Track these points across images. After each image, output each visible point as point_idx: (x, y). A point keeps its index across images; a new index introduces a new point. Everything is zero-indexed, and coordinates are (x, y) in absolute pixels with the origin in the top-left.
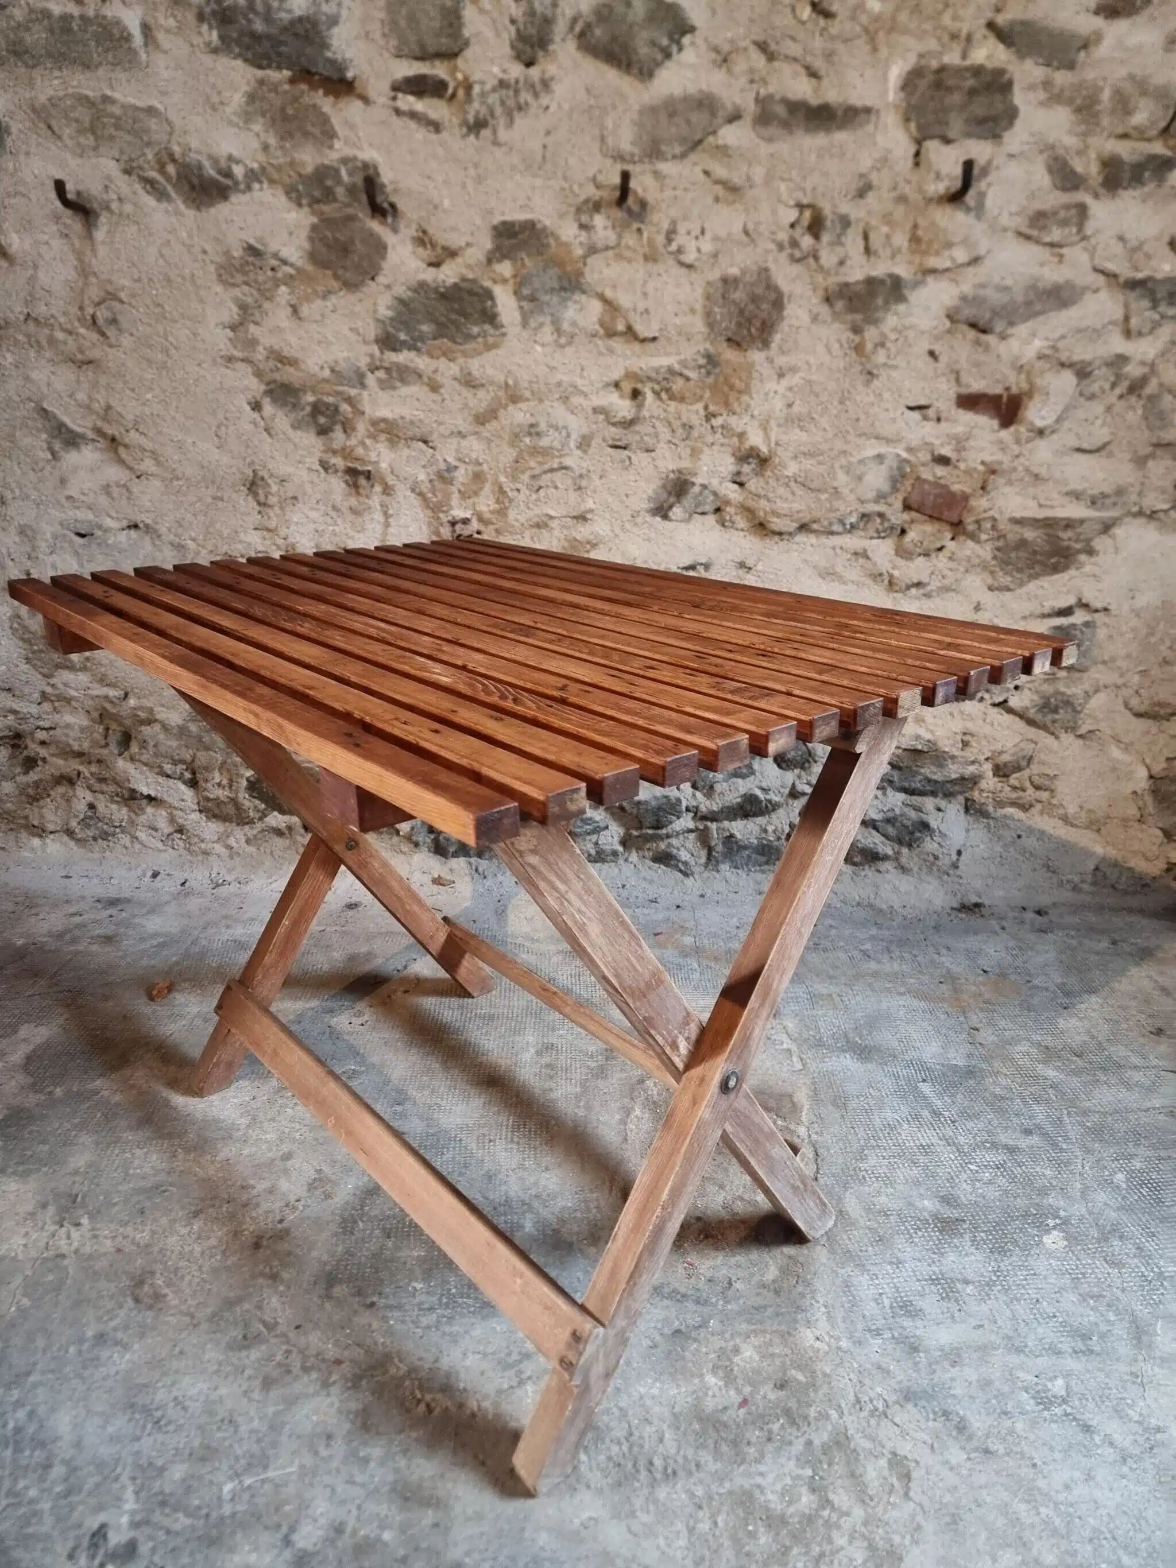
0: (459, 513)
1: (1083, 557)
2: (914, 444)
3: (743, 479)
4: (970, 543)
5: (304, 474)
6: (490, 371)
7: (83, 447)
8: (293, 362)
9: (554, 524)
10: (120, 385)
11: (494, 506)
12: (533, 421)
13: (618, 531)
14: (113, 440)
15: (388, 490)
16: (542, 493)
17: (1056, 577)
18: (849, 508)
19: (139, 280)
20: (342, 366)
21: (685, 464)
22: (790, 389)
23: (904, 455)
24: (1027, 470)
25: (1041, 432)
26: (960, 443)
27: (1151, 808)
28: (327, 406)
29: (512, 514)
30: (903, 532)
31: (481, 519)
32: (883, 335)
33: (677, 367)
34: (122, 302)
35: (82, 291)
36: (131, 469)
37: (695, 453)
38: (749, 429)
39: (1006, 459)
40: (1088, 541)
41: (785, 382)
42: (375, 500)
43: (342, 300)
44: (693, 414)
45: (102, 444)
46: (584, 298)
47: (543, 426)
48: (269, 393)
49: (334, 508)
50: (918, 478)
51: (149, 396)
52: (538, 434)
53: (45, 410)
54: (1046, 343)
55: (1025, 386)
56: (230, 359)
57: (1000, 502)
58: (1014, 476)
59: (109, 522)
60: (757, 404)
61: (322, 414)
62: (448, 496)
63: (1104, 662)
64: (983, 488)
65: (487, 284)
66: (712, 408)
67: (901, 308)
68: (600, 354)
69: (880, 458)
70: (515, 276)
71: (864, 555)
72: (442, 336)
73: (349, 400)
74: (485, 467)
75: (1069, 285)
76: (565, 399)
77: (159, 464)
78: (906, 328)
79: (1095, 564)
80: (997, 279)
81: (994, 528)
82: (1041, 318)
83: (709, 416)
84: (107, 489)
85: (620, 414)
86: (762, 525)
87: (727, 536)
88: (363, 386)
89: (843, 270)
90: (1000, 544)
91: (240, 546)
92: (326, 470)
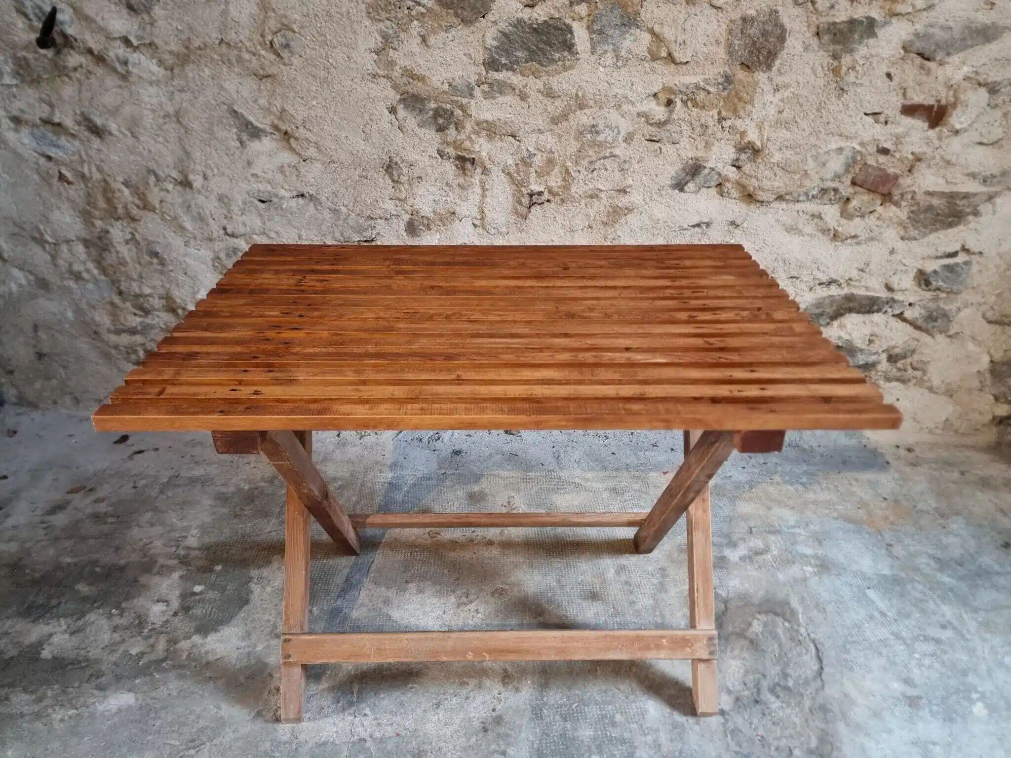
0: (536, 188)
1: (971, 218)
2: (866, 140)
3: (740, 163)
4: (893, 208)
5: (426, 159)
6: (565, 86)
7: (263, 138)
8: (422, 79)
9: (603, 195)
10: (292, 94)
11: (561, 183)
12: (594, 122)
13: (648, 200)
14: (286, 133)
15: (485, 171)
16: (595, 173)
17: (950, 231)
18: (813, 184)
19: (307, 15)
20: (457, 82)
21: (700, 154)
22: (782, 100)
23: (858, 148)
24: (942, 158)
25: (957, 132)
26: (898, 140)
27: (989, 382)
28: (445, 111)
29: (574, 189)
30: (848, 199)
31: (550, 192)
32: (855, 61)
33: (702, 84)
34: (294, 32)
35: (263, 22)
36: (299, 154)
37: (708, 145)
38: (749, 129)
39: (928, 150)
40: (975, 207)
41: (779, 95)
42: (477, 177)
43: (461, 32)
44: (710, 117)
45: (278, 135)
46: (638, 30)
47: (601, 127)
48: (403, 101)
49: (447, 184)
50: (866, 164)
51: (314, 103)
52: (597, 133)
53: (235, 112)
54: (971, 69)
55: (952, 99)
56: (374, 76)
57: (920, 180)
58: (933, 162)
59: (282, 193)
60: (757, 112)
61: (441, 116)
62: (528, 175)
63: (973, 288)
64: (910, 171)
65: (568, 21)
66: (724, 114)
67: (871, 41)
68: (646, 73)
69: (840, 150)
70: (589, 15)
71: (820, 217)
72: (532, 60)
73: (462, 107)
74: (556, 155)
75: (994, 25)
76: (618, 107)
77: (320, 151)
78: (872, 56)
79: (977, 222)
80: (942, 21)
81: (912, 198)
82: (971, 50)
83: (721, 119)
84: (281, 169)
85: (657, 118)
86: (750, 196)
87: (724, 203)
88: (471, 96)
89: (832, 12)
90: (914, 208)
91: (379, 212)
92: (442, 157)
